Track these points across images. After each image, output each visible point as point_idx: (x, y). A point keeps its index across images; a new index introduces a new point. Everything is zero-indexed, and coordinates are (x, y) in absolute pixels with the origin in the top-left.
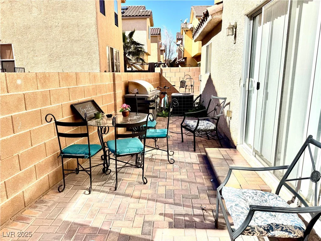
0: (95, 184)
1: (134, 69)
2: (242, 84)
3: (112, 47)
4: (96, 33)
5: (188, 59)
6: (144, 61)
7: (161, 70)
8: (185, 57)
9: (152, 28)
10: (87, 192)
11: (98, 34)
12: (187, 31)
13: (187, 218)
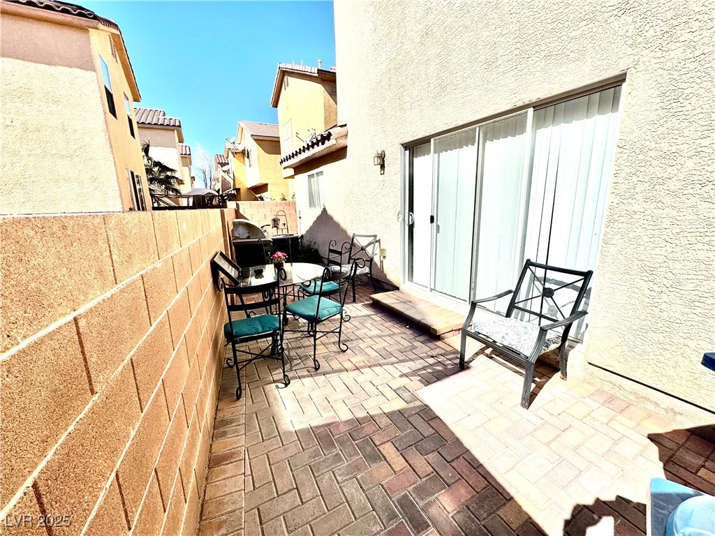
0: (274, 373)
1: (162, 205)
2: (401, 219)
3: (133, 171)
4: (108, 146)
5: (242, 191)
6: (179, 192)
7: (238, 205)
8: (237, 187)
9: (181, 144)
10: (282, 385)
11: (111, 147)
12: (236, 153)
13: (429, 370)
